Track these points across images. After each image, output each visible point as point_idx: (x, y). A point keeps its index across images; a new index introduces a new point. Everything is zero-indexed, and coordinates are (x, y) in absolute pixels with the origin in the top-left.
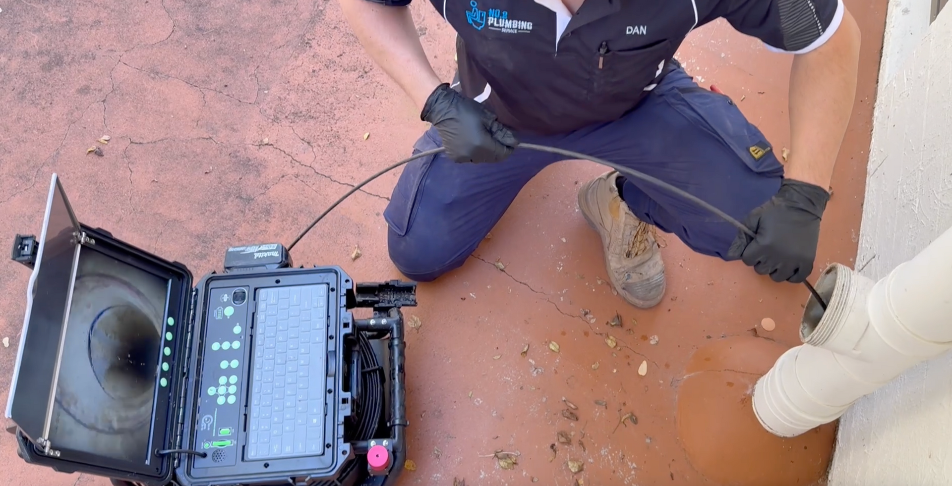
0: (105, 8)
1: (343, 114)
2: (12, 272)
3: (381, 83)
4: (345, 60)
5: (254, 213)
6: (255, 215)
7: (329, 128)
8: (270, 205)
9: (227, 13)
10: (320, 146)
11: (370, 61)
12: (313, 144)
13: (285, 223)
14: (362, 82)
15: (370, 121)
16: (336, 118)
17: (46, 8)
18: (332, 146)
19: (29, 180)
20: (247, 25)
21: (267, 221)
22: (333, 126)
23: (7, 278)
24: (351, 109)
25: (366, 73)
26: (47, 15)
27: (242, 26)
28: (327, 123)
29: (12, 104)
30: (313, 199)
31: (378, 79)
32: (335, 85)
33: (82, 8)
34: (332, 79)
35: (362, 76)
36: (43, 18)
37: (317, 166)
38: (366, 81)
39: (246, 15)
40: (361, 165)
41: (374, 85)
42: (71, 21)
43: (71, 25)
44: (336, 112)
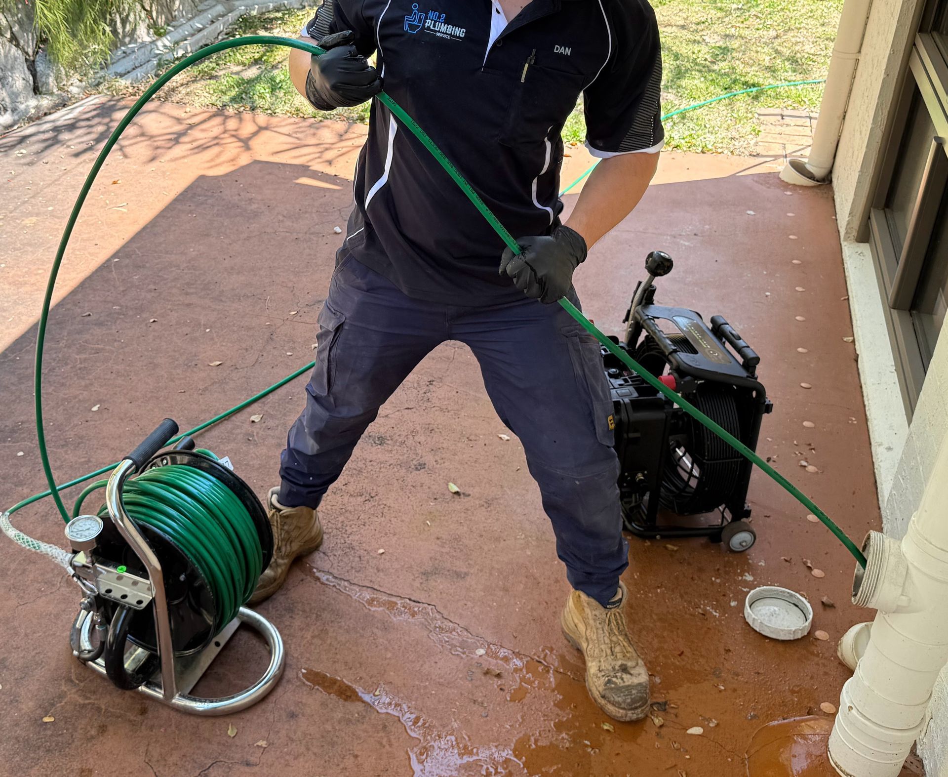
0: (121, 451)
1: (354, 530)
2: (40, 662)
3: (388, 505)
4: (351, 488)
5: (277, 610)
6: (279, 612)
7: (343, 541)
8: (293, 604)
9: (235, 453)
10: (335, 555)
11: (375, 488)
12: (329, 554)
13: (309, 619)
14: (368, 505)
15: (383, 535)
16: (348, 533)
17: (66, 452)
18: (347, 556)
19: (53, 585)
20: (256, 463)
21: (291, 617)
22: (347, 539)
23: (35, 667)
24: (362, 526)
25: (372, 497)
26: (67, 456)
27: (251, 463)
28: (339, 537)
29: (36, 524)
30: (334, 599)
31: (385, 502)
32: (344, 507)
33: (99, 451)
34: (340, 502)
35: (369, 500)
36: (63, 459)
37: (335, 572)
38: (373, 504)
39: (254, 455)
40: (378, 571)
41: (382, 506)
42: (89, 461)
43: (90, 464)
44: (347, 528)
